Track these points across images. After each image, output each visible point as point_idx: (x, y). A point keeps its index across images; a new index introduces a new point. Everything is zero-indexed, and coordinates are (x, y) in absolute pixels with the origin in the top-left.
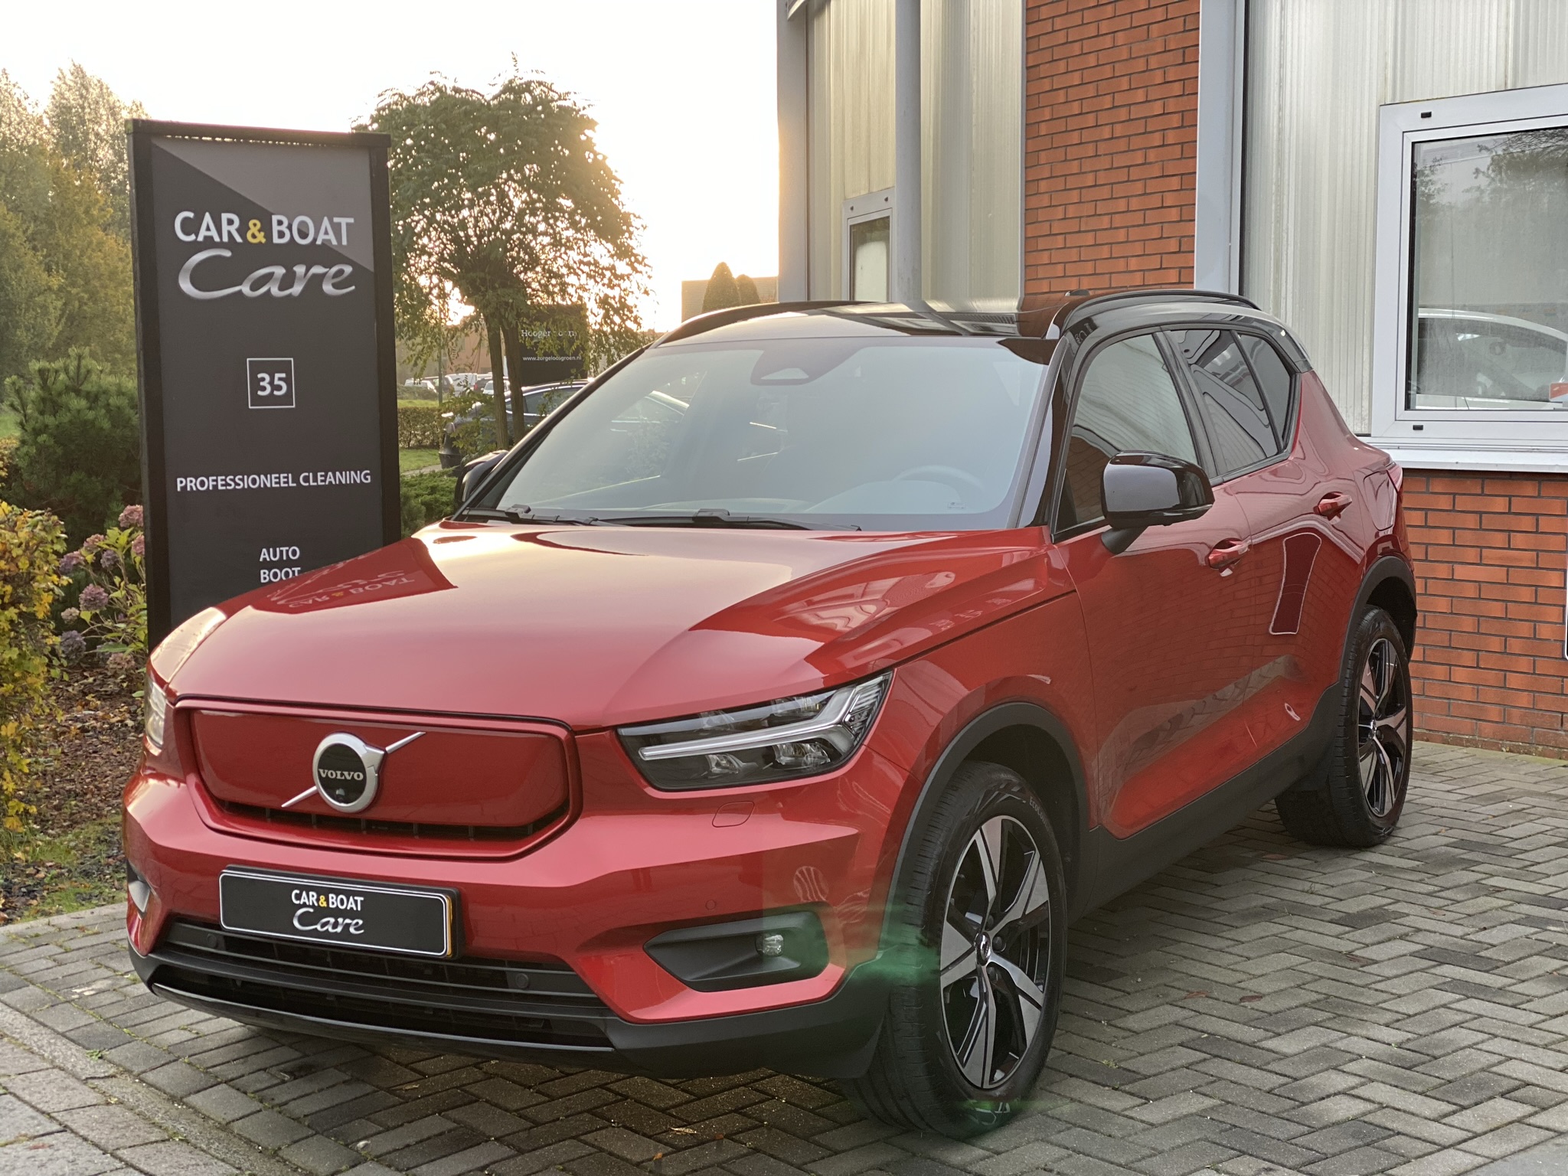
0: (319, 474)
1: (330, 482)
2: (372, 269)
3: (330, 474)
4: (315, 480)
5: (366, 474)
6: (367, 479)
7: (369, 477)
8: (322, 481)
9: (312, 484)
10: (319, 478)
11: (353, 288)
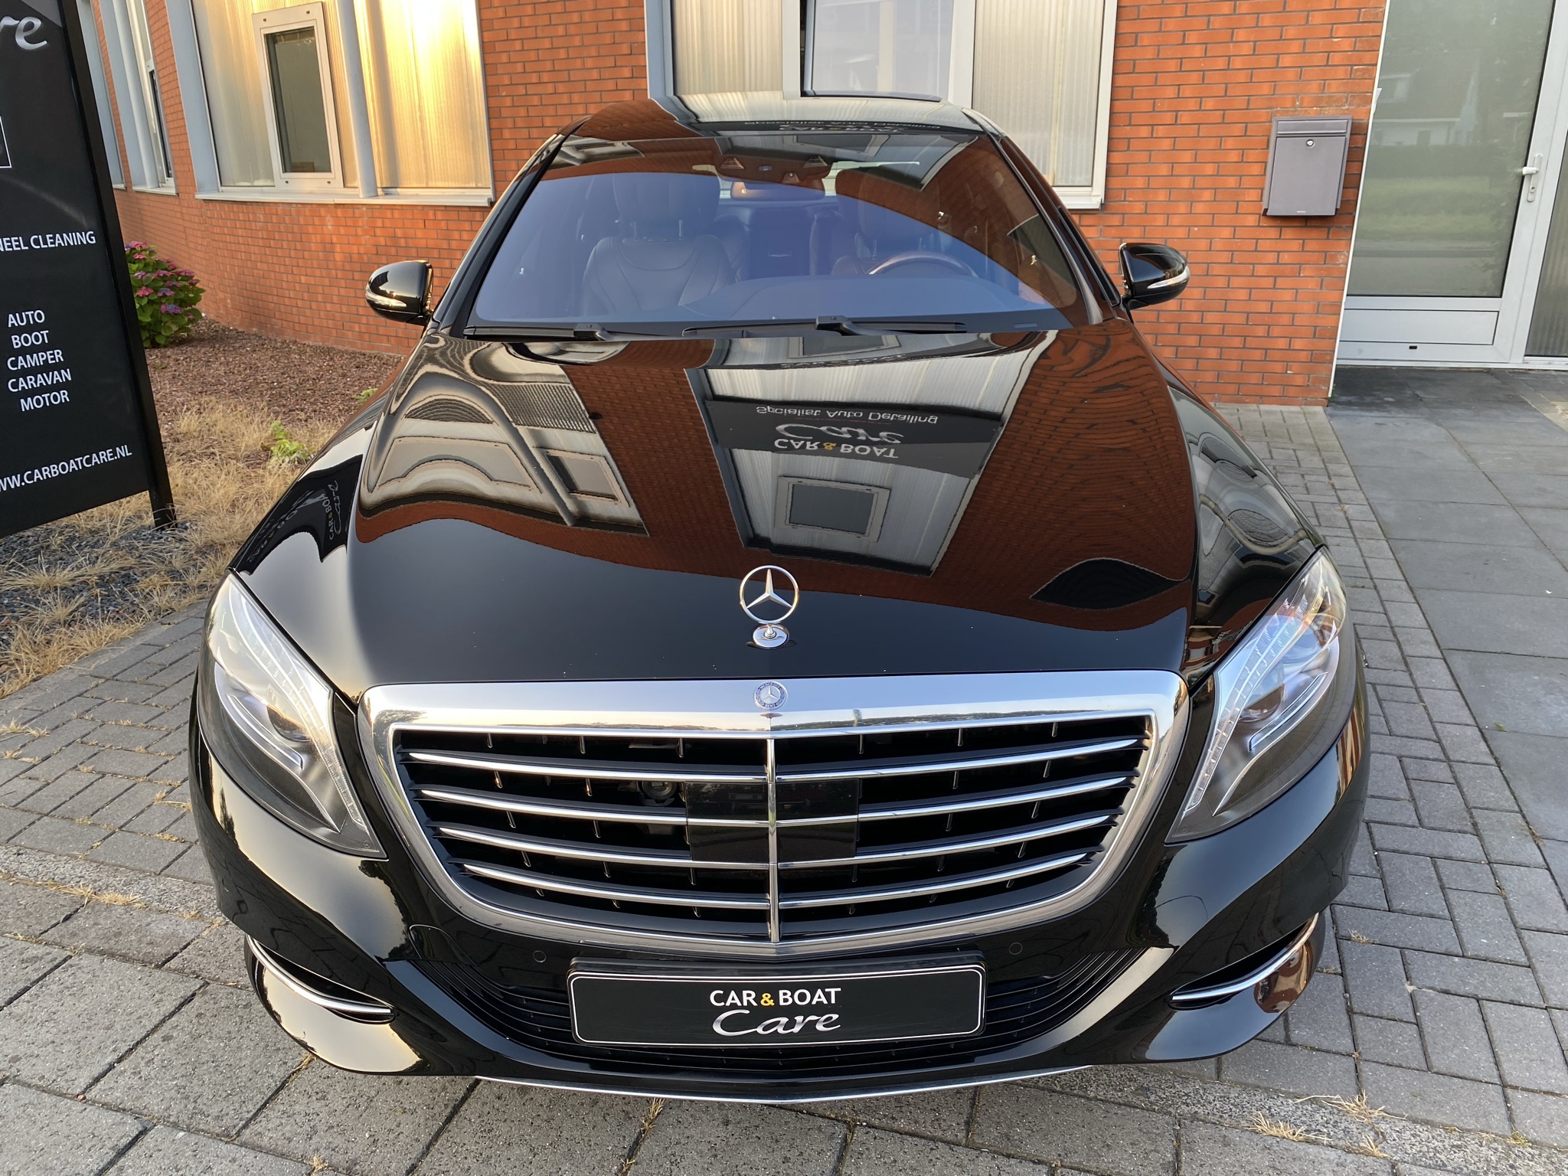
0: (48, 236)
1: (60, 244)
2: (59, 23)
3: (58, 235)
4: (45, 243)
5: (90, 235)
6: (92, 240)
7: (93, 238)
8: (51, 243)
9: (43, 246)
10: (49, 241)
11: (45, 42)
